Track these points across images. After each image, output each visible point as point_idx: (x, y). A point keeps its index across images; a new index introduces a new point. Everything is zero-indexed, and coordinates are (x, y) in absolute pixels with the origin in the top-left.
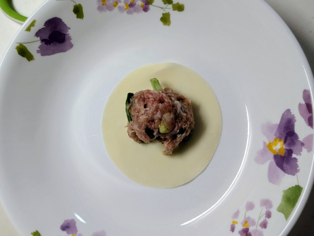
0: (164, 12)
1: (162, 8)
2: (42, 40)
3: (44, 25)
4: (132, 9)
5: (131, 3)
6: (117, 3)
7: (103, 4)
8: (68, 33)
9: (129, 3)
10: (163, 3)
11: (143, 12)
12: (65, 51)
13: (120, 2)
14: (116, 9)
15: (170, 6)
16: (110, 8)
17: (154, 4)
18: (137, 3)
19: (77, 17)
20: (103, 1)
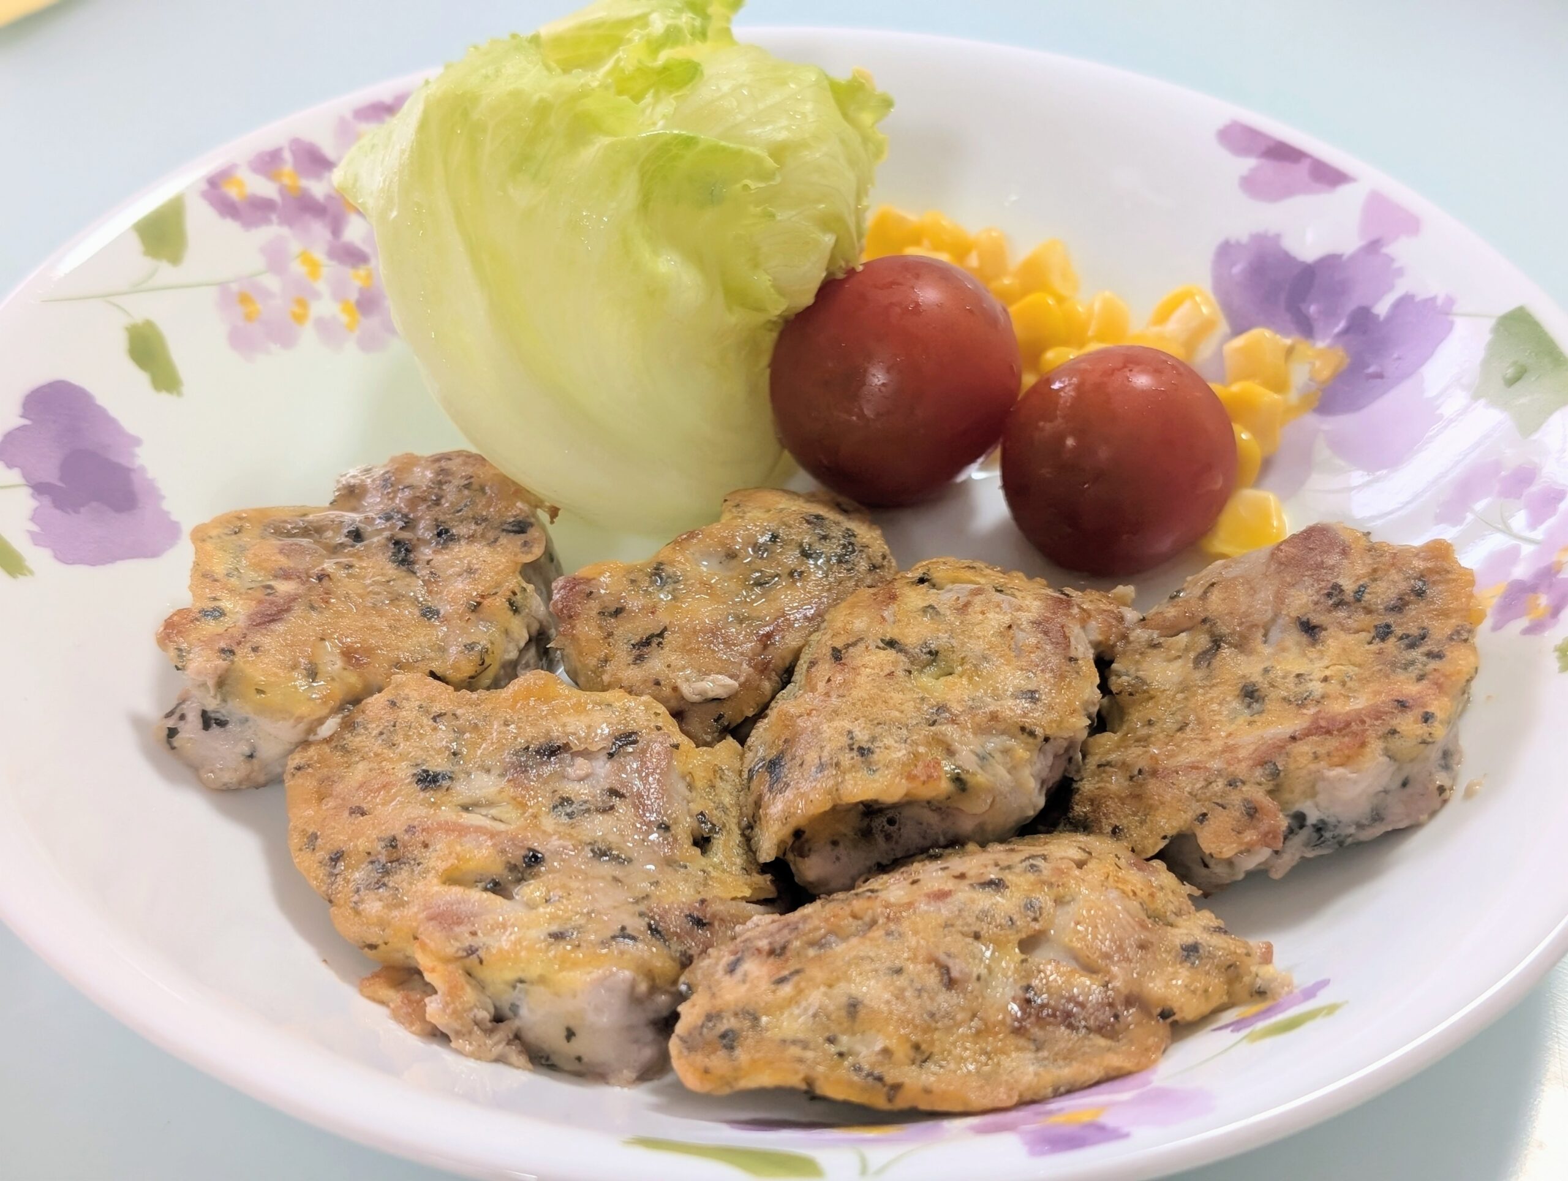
3: (24, 415)
4: (373, 322)
16: (282, 335)
20: (244, 299)
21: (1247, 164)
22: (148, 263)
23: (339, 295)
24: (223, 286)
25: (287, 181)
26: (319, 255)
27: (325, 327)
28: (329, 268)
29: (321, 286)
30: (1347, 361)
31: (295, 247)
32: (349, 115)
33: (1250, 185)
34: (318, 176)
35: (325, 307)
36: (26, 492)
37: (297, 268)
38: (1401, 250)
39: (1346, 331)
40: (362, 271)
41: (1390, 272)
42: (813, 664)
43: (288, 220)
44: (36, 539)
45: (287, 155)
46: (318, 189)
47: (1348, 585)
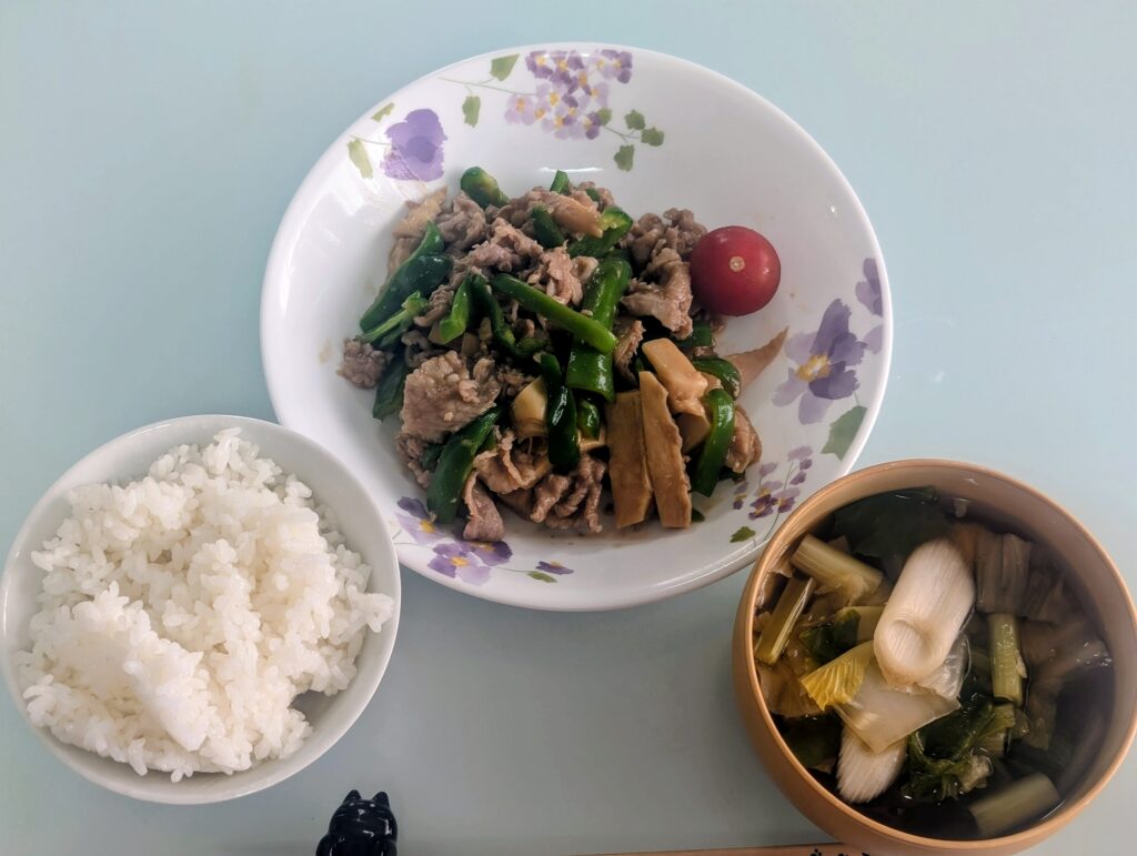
0: (625, 144)
1: (621, 135)
2: (396, 147)
5: (568, 116)
6: (542, 111)
7: (518, 108)
8: (442, 146)
9: (564, 116)
10: (626, 126)
11: (586, 139)
13: (549, 110)
14: (538, 123)
15: (639, 133)
17: (609, 124)
18: (578, 121)
19: (467, 121)
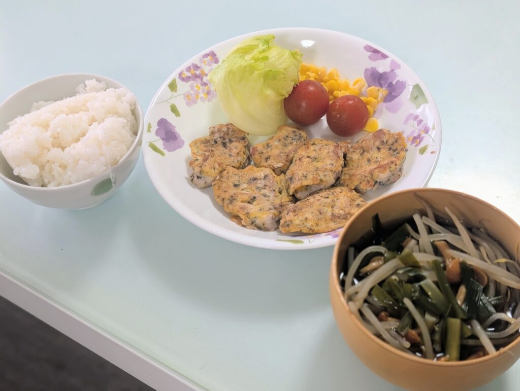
2: (163, 139)
3: (158, 126)
4: (210, 96)
6: (198, 95)
7: (189, 100)
9: (206, 92)
12: (181, 147)
13: (200, 93)
14: (199, 100)
16: (195, 102)
18: (212, 90)
19: (176, 116)
20: (188, 96)
21: (370, 54)
22: (172, 93)
23: (203, 92)
24: (184, 94)
25: (192, 72)
26: (199, 85)
27: (202, 99)
28: (201, 87)
29: (200, 91)
30: (388, 92)
31: (195, 85)
32: (201, 57)
33: (370, 58)
34: (198, 70)
35: (201, 95)
36: (161, 140)
37: (196, 88)
38: (397, 71)
39: (388, 87)
40: (207, 87)
41: (395, 75)
42: (296, 161)
43: (193, 80)
44: (165, 149)
45: (192, 67)
46: (198, 72)
47: (385, 141)
